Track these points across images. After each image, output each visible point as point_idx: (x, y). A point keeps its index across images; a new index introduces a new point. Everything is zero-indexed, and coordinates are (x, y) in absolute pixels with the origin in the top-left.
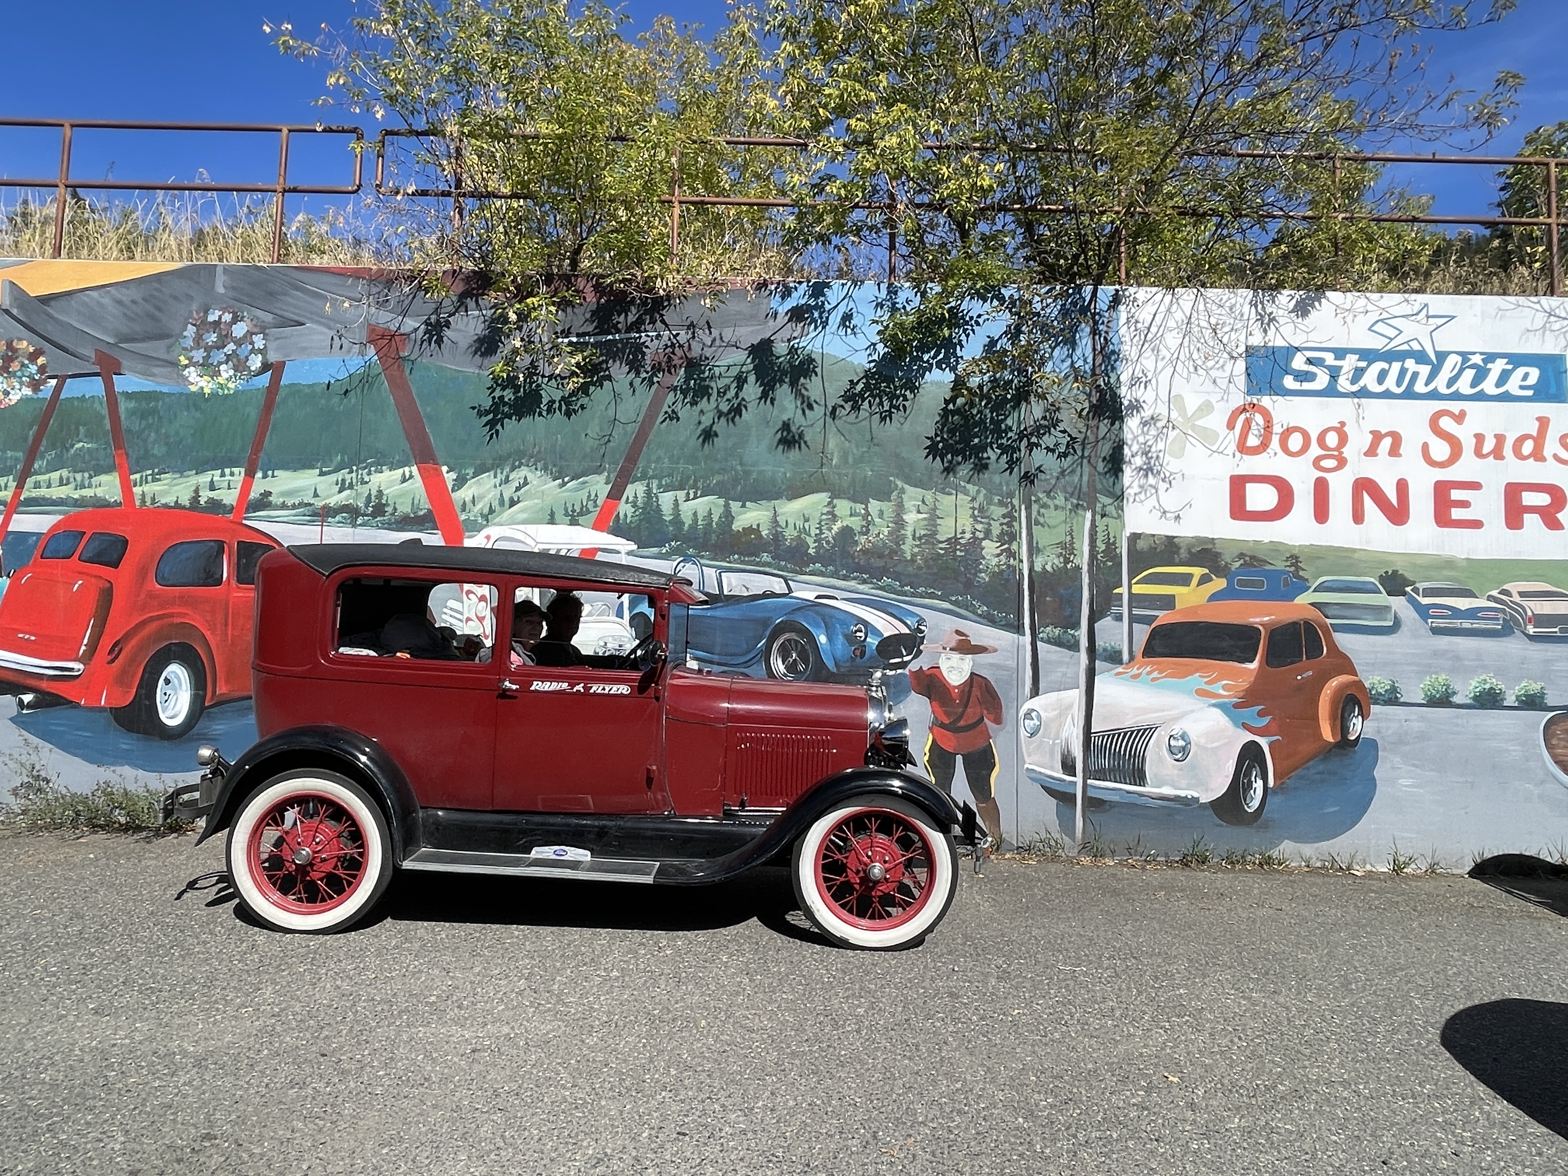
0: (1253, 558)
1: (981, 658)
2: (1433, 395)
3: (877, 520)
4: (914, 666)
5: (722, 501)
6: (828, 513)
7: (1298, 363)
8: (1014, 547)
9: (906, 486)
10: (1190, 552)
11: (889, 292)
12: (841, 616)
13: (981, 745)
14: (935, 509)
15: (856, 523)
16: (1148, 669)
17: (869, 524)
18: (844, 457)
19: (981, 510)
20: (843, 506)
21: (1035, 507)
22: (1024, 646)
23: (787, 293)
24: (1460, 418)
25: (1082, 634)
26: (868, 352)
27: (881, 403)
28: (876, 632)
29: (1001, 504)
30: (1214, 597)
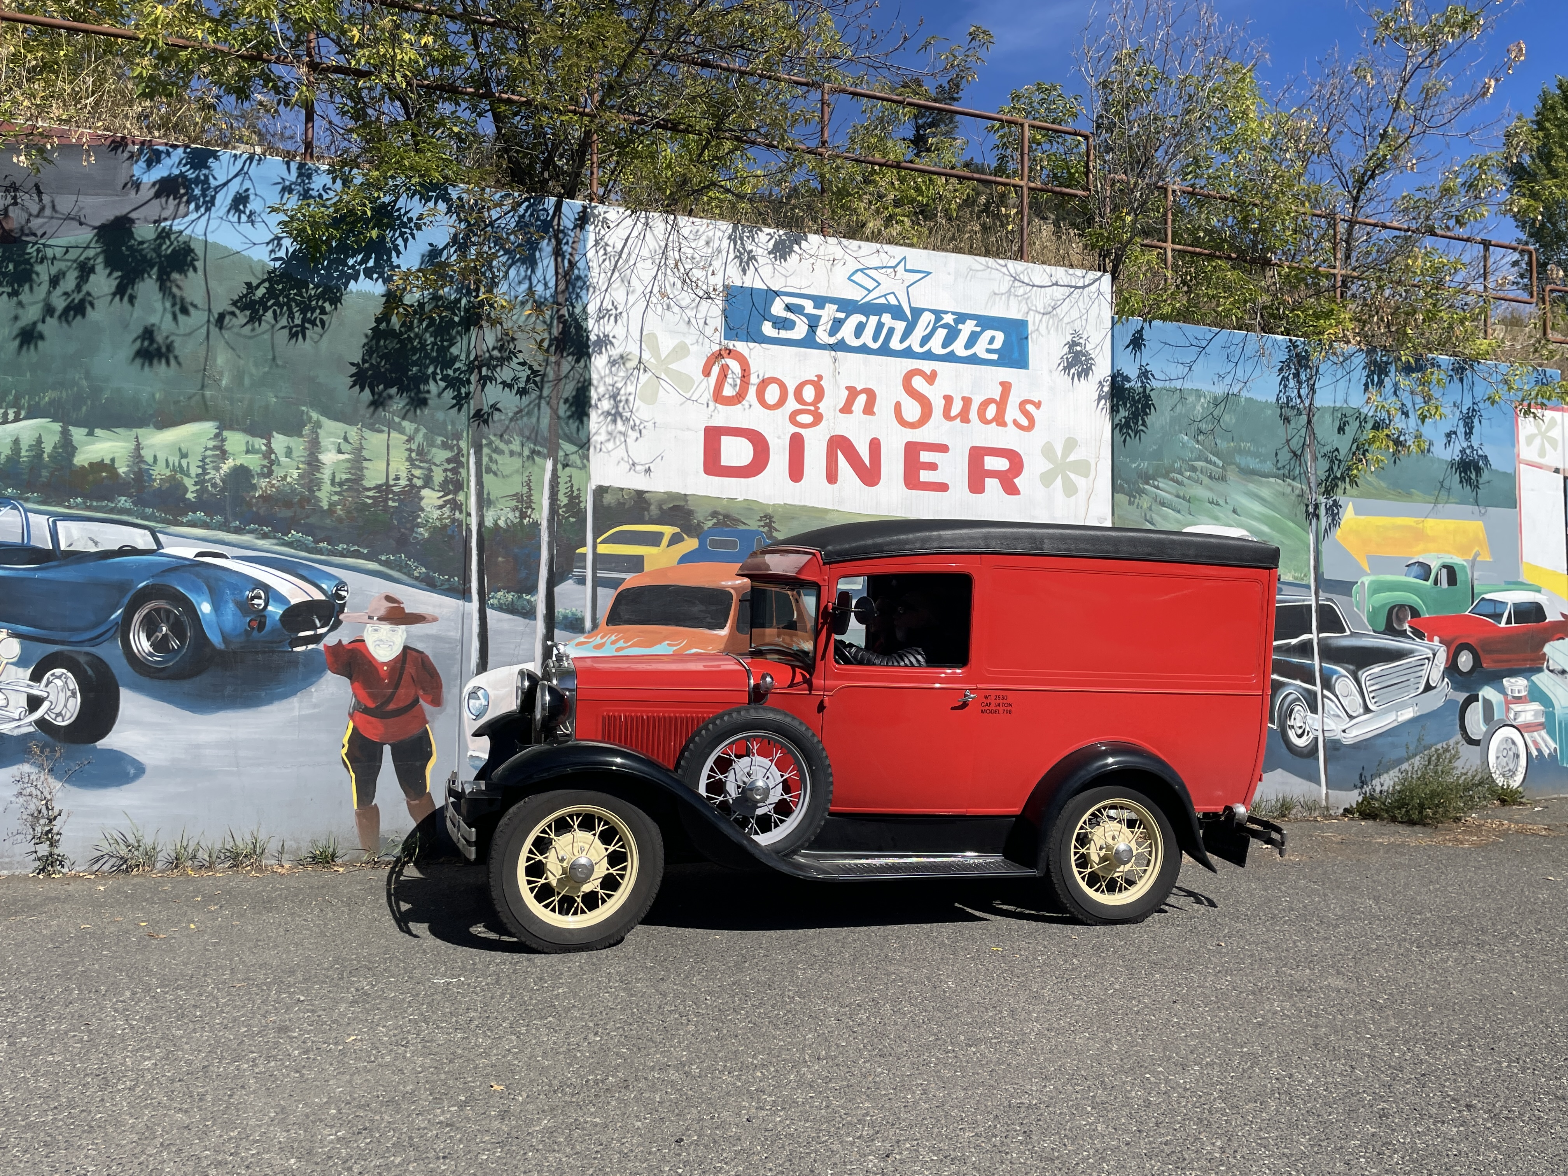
0: (726, 516)
1: (417, 629)
2: (908, 353)
3: (283, 459)
4: (331, 640)
5: (57, 427)
6: (215, 448)
7: (778, 308)
8: (461, 497)
9: (323, 419)
10: (661, 508)
11: (300, 175)
12: (233, 580)
13: (416, 732)
14: (361, 448)
15: (253, 462)
16: (613, 638)
17: (272, 463)
18: (239, 377)
19: (421, 452)
20: (236, 440)
21: (485, 451)
22: (470, 614)
23: (155, 158)
24: (931, 378)
25: (540, 600)
26: (270, 247)
27: (291, 316)
28: (280, 599)
29: (445, 446)
30: (685, 559)
